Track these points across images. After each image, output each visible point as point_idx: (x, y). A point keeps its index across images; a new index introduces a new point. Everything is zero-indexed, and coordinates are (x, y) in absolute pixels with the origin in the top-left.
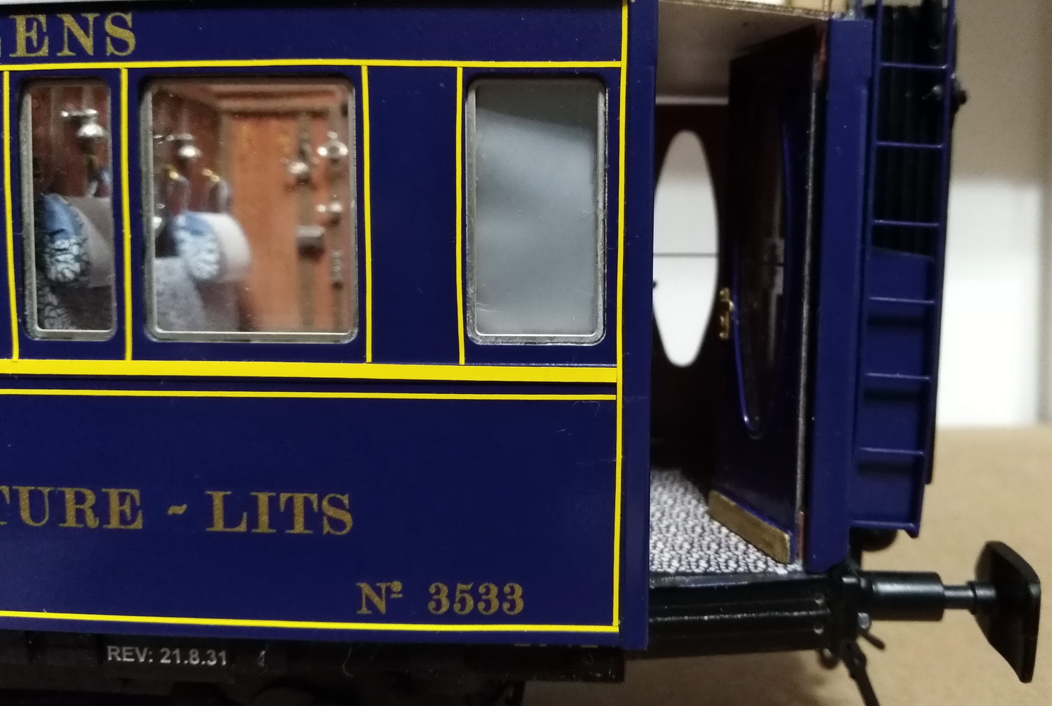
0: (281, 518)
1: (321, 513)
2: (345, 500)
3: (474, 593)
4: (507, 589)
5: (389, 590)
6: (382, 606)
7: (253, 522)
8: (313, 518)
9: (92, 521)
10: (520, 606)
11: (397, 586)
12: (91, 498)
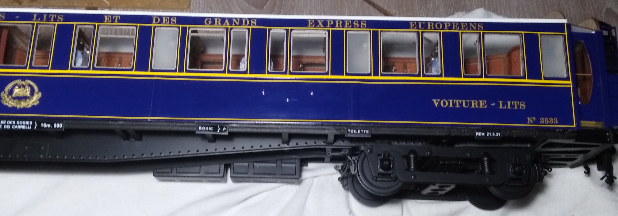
0: (512, 106)
1: (520, 105)
2: (524, 103)
3: (549, 119)
4: (554, 119)
5: (533, 119)
6: (532, 122)
7: (507, 106)
8: (518, 106)
9: (477, 106)
10: (557, 122)
11: (534, 118)
12: (477, 102)
